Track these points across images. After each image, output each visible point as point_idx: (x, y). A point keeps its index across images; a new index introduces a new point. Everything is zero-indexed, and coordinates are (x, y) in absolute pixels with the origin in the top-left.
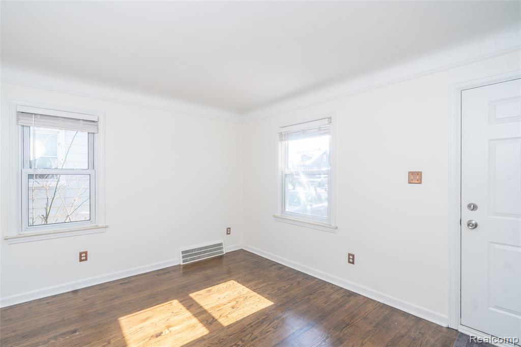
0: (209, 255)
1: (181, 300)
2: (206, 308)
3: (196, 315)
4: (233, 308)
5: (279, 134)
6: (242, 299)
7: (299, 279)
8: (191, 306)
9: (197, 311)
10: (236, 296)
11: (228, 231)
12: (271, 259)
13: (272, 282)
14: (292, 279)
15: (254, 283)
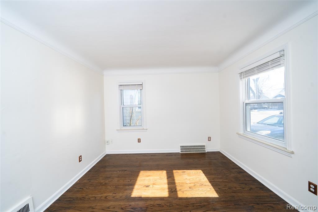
0: (196, 151)
1: (168, 172)
2: (176, 181)
3: (169, 184)
4: (190, 188)
5: (239, 74)
6: (198, 185)
7: (253, 187)
8: (170, 177)
9: (171, 181)
10: (196, 181)
11: (209, 139)
12: (236, 163)
13: (227, 181)
14: (246, 184)
15: (213, 176)
